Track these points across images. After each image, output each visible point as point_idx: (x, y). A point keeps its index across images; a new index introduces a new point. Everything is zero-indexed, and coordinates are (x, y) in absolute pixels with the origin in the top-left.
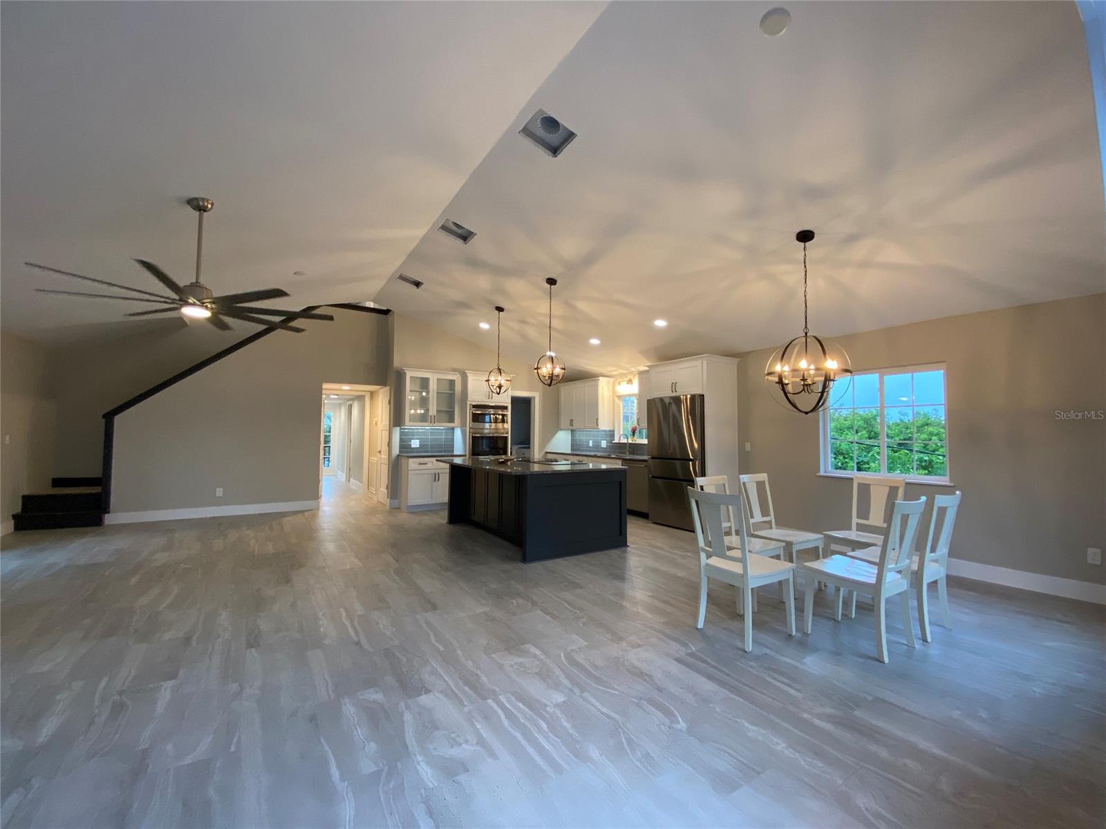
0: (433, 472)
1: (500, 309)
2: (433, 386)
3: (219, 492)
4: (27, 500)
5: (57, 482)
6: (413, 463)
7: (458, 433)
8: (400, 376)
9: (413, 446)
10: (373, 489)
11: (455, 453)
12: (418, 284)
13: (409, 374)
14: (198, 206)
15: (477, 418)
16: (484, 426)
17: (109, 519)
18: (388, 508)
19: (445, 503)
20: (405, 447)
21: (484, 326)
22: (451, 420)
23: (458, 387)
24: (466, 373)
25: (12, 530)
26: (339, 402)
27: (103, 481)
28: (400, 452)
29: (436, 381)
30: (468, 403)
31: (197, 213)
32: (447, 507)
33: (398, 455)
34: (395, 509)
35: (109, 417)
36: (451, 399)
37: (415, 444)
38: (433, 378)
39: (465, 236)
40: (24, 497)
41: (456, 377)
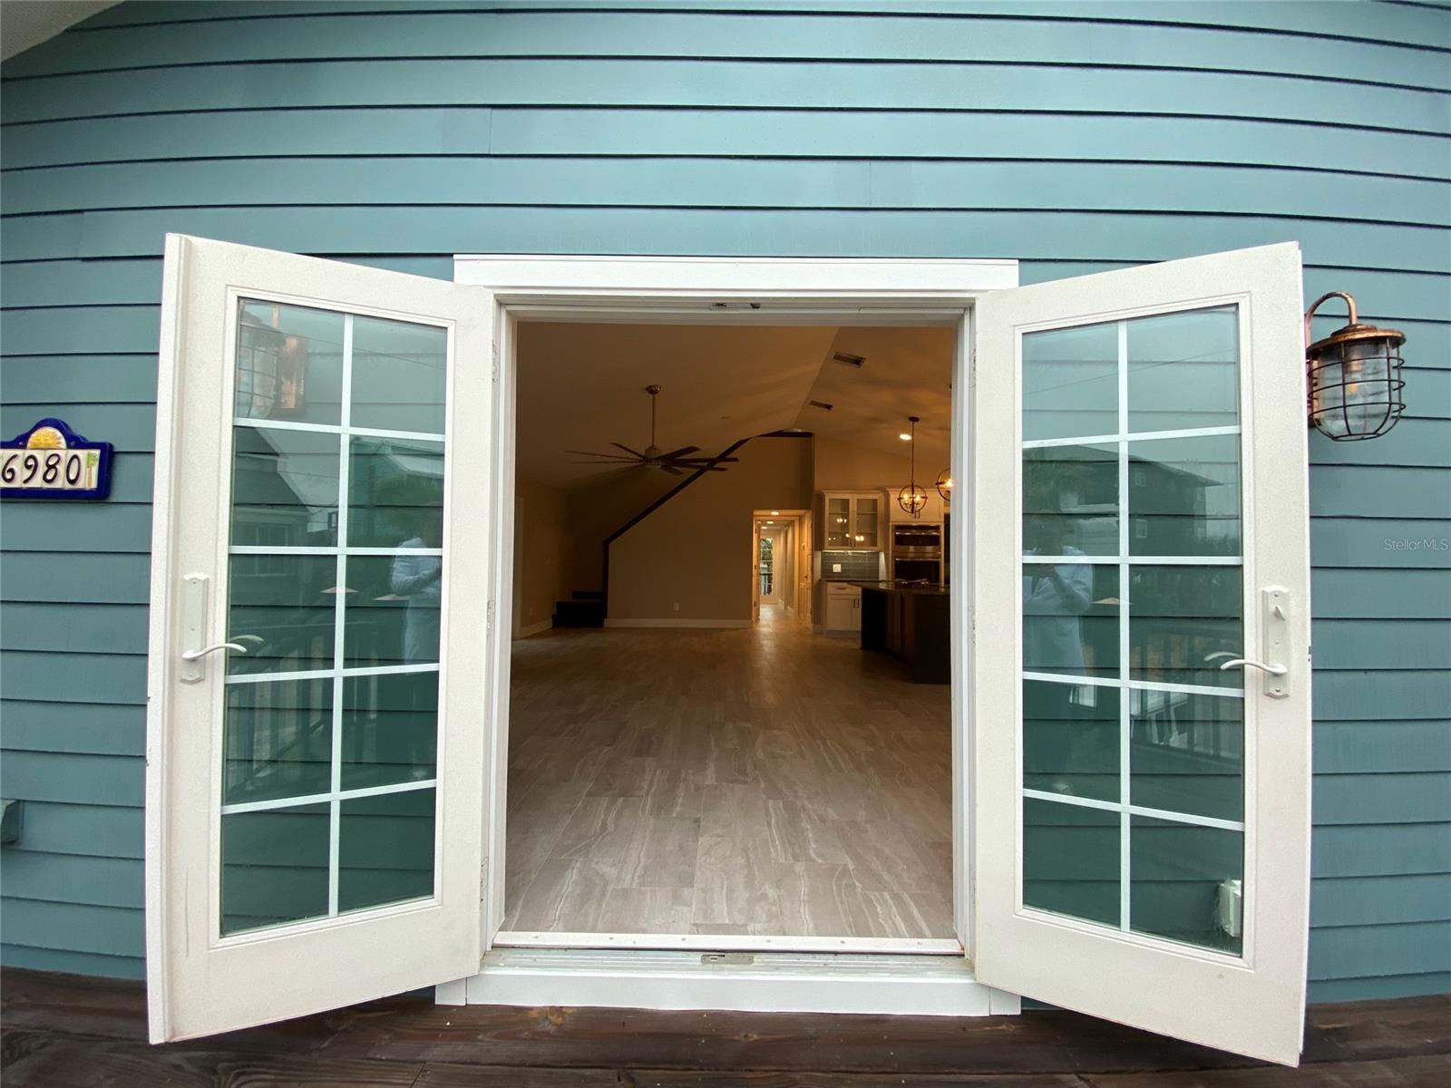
0: (852, 597)
1: (914, 419)
2: (853, 507)
3: (677, 607)
4: (560, 605)
5: (576, 595)
6: (831, 588)
7: (882, 557)
8: (821, 498)
9: (834, 571)
10: (802, 615)
11: (880, 579)
12: (829, 407)
13: (828, 497)
14: (652, 390)
15: (900, 541)
16: (908, 549)
17: (609, 623)
18: (812, 632)
19: (858, 632)
20: (827, 571)
21: (905, 437)
22: (874, 543)
23: (881, 507)
24: (888, 491)
25: (551, 625)
26: (778, 528)
27: (603, 595)
28: (822, 577)
29: (856, 501)
30: (891, 524)
31: (651, 396)
32: (860, 636)
33: (820, 580)
34: (817, 634)
35: (606, 544)
36: (874, 519)
37: (837, 568)
38: (853, 498)
39: (858, 362)
40: (558, 603)
41: (878, 496)
